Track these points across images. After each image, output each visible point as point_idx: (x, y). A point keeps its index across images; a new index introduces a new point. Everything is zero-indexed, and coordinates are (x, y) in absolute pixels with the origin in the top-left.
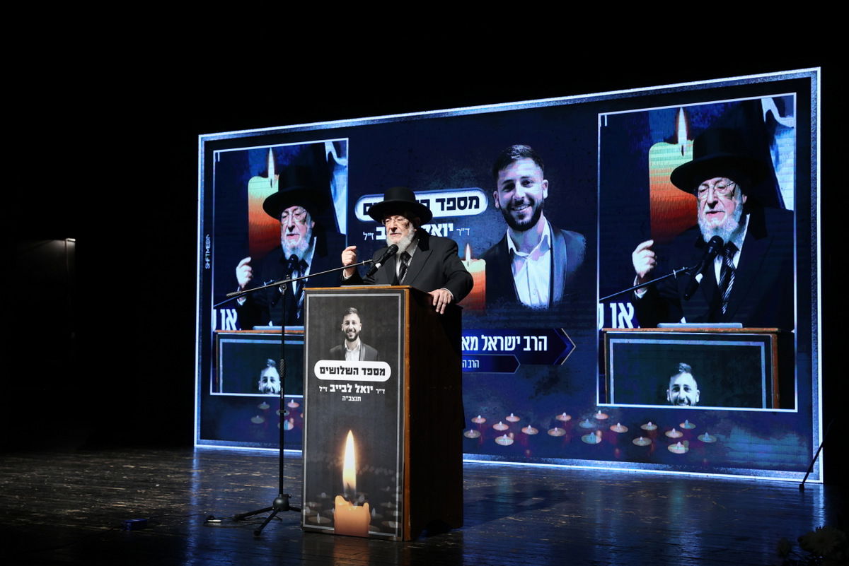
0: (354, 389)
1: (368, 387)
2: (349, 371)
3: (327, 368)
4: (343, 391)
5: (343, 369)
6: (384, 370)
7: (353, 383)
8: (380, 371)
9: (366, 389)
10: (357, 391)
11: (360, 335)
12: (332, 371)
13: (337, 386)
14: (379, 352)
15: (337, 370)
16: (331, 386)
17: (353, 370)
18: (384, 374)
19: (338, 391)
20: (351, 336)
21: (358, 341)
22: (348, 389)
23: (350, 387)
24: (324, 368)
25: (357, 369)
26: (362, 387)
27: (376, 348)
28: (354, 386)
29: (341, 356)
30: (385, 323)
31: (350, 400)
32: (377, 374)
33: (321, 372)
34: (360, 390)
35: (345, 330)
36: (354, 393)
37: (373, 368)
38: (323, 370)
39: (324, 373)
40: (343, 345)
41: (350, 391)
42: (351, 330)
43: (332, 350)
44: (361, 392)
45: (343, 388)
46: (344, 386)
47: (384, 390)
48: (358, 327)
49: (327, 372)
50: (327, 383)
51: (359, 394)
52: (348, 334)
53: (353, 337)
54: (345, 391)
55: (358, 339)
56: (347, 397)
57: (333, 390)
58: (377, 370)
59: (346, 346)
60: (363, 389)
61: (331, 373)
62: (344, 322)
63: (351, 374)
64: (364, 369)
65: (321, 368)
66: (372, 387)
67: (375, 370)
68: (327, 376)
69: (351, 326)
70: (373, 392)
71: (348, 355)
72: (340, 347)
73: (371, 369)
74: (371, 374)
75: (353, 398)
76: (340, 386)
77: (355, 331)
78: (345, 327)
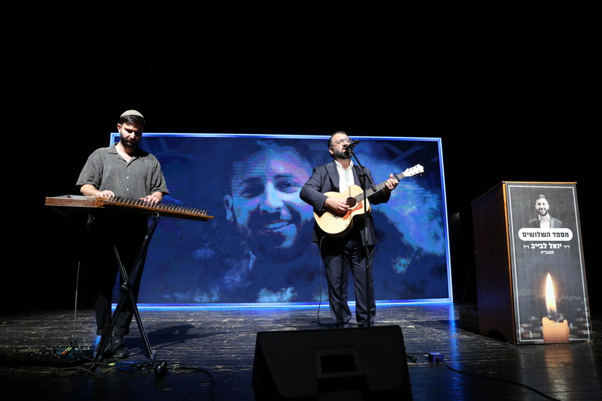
0: (548, 247)
1: (558, 245)
2: (543, 235)
3: (528, 233)
4: (540, 248)
5: (539, 233)
6: (568, 233)
7: (547, 242)
8: (565, 234)
9: (557, 246)
10: (551, 248)
11: (548, 211)
12: (531, 235)
13: (536, 245)
14: (564, 222)
15: (535, 235)
16: (532, 245)
17: (546, 234)
18: (568, 236)
19: (537, 248)
20: (543, 212)
21: (548, 215)
22: (544, 246)
23: (546, 245)
24: (525, 233)
25: (549, 233)
26: (554, 245)
27: (560, 220)
28: (548, 244)
29: (537, 225)
30: (565, 205)
31: (546, 253)
32: (564, 236)
33: (524, 236)
34: (553, 246)
35: (538, 209)
36: (548, 248)
37: (560, 232)
38: (524, 234)
39: (526, 236)
40: (538, 218)
41: (545, 248)
42: (542, 209)
43: (530, 221)
44: (554, 248)
45: (540, 246)
46: (541, 245)
47: (569, 246)
48: (547, 207)
49: (528, 236)
50: (529, 243)
51: (552, 249)
52: (541, 211)
53: (544, 213)
54: (542, 247)
55: (548, 214)
56: (544, 251)
57: (534, 248)
58: (563, 233)
59: (540, 219)
60: (555, 246)
61: (530, 236)
62: (537, 204)
63: (545, 236)
64: (554, 233)
65: (523, 233)
66: (561, 245)
67: (561, 233)
68: (528, 238)
69: (542, 206)
70: (562, 248)
71: (541, 225)
72: (535, 219)
73: (559, 233)
74: (559, 236)
75: (549, 252)
76: (538, 245)
77: (545, 209)
78: (537, 207)
